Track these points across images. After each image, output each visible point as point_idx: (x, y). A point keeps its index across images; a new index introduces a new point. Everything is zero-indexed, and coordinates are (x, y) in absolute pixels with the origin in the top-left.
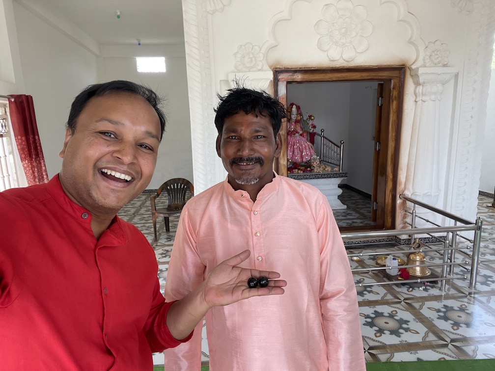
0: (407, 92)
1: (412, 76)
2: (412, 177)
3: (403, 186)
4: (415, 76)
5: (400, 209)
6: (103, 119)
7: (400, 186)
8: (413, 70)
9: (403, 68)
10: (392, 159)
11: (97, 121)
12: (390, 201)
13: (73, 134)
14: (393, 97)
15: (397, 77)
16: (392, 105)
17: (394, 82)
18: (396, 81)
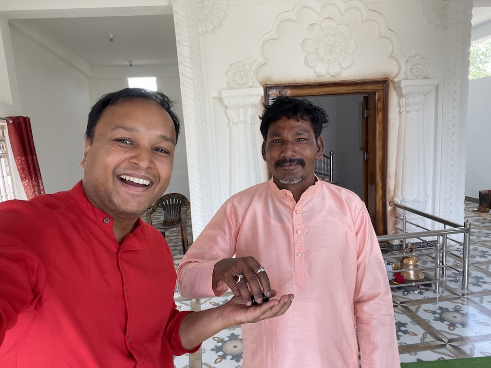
0: (392, 104)
1: (395, 88)
2: (400, 184)
3: (392, 193)
4: (398, 89)
5: (391, 215)
6: (118, 127)
7: (389, 193)
8: (396, 83)
9: (386, 81)
10: (380, 168)
11: (112, 129)
12: (381, 208)
13: (92, 143)
14: (379, 109)
15: (381, 90)
16: (378, 116)
17: (379, 95)
18: (380, 93)
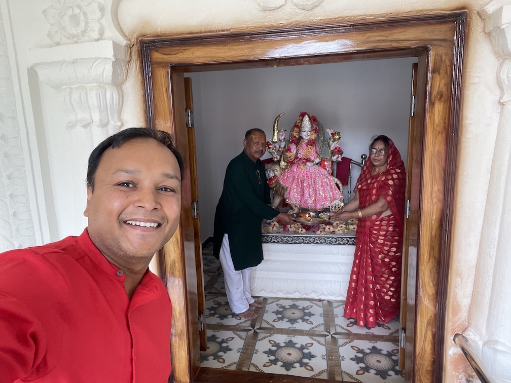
0: (476, 80)
1: (489, 34)
3: (463, 315)
6: (118, 170)
7: (455, 313)
9: (461, 14)
11: (113, 174)
14: (435, 93)
15: (444, 40)
16: (432, 113)
17: (437, 54)
18: (441, 50)
